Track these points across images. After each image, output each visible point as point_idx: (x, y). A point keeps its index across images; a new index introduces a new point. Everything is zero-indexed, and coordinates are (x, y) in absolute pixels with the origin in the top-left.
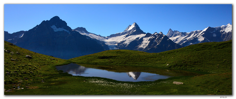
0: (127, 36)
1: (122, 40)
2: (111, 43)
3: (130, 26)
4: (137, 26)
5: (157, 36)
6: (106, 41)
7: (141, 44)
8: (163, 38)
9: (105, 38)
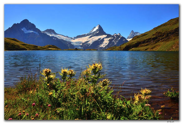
0: (90, 37)
1: (86, 41)
2: (76, 43)
3: (95, 27)
4: (100, 28)
5: (116, 36)
7: (102, 44)
8: (120, 38)
9: (72, 38)
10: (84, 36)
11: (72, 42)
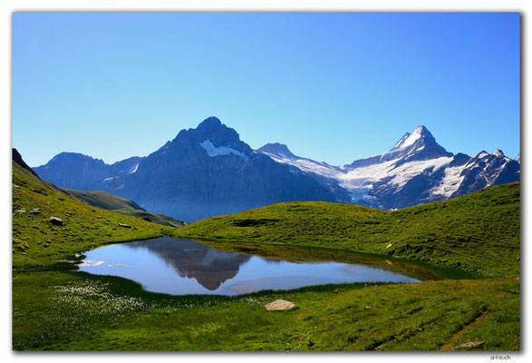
0: (398, 164)
1: (384, 175)
2: (354, 182)
3: (408, 135)
4: (427, 137)
5: (487, 160)
6: (342, 177)
7: (438, 185)
8: (503, 166)
9: (338, 169)
10: (376, 160)
11: (342, 182)
